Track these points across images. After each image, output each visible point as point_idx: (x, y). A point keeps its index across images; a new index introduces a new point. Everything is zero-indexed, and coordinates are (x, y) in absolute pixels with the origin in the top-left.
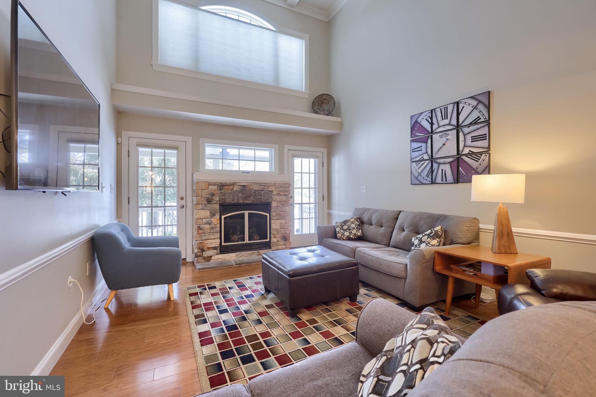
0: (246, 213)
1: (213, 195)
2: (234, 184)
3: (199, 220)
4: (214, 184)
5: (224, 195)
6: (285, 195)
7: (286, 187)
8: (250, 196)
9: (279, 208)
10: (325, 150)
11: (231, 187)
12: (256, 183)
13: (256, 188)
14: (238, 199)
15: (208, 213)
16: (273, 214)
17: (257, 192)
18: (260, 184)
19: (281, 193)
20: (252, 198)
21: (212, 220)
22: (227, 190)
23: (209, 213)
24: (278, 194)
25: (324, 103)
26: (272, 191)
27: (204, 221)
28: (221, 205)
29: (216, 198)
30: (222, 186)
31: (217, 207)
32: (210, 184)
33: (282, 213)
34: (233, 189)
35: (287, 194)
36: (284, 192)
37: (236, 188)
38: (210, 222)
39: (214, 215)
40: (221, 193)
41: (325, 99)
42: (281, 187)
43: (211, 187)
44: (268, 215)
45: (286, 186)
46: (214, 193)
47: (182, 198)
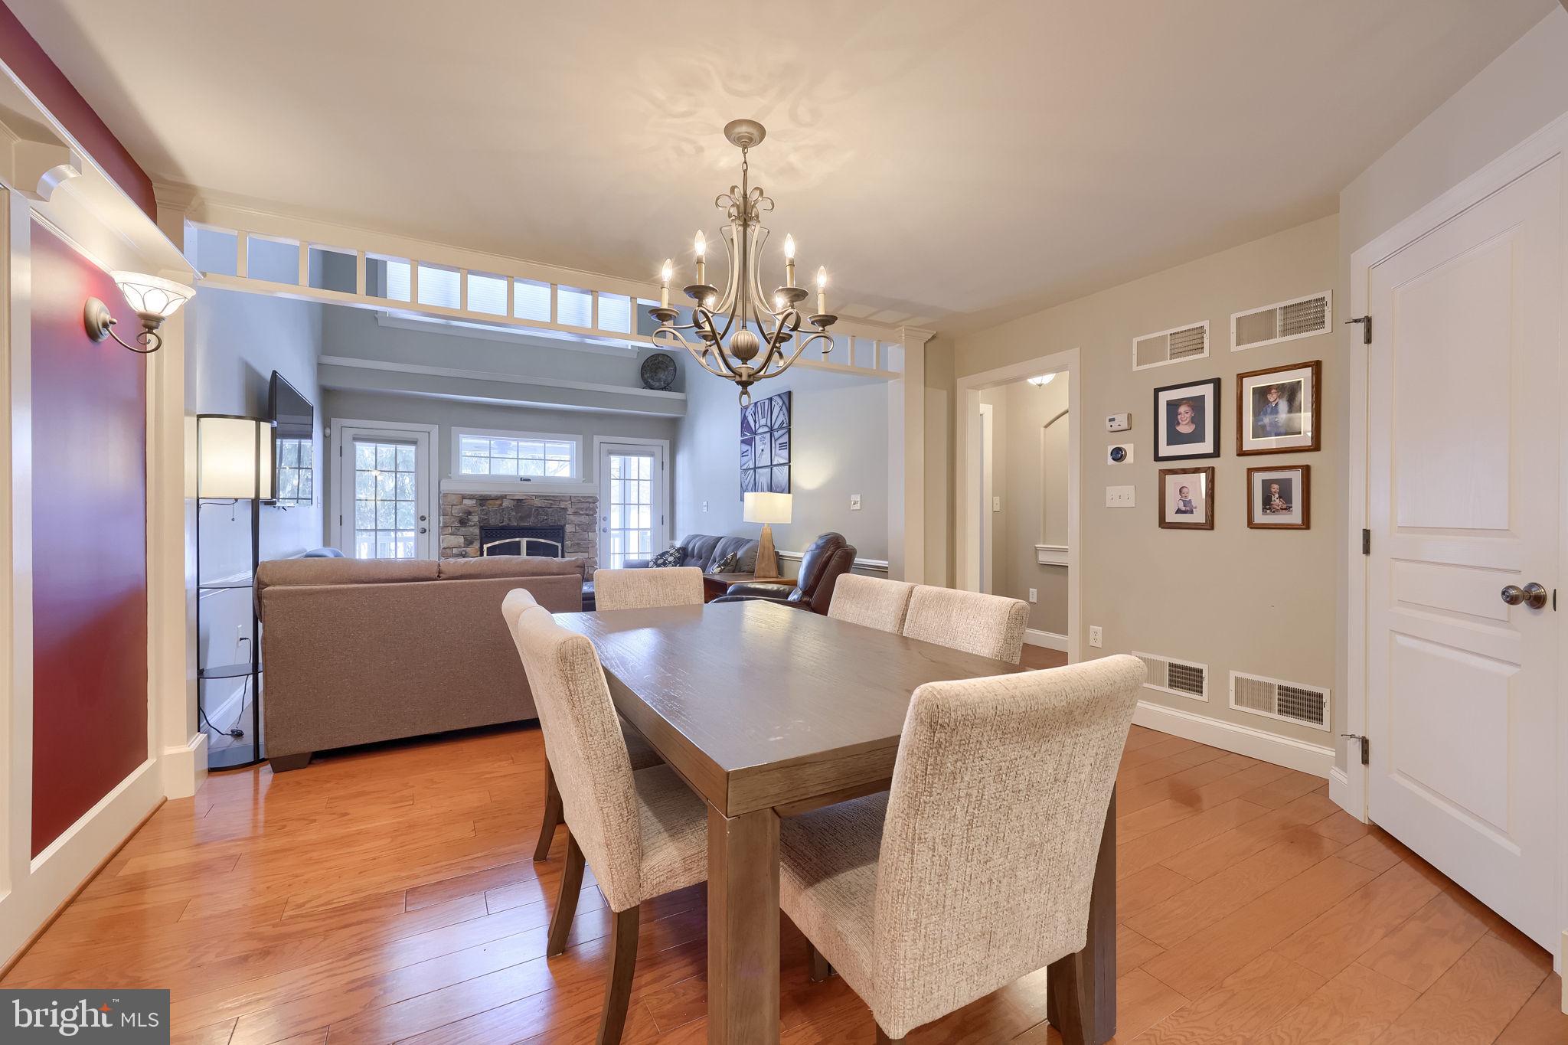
0: (524, 542)
1: (469, 513)
2: (503, 497)
3: (448, 551)
4: (471, 497)
5: (486, 514)
6: (587, 515)
7: (590, 503)
8: (529, 516)
9: (578, 534)
10: (666, 444)
11: (498, 502)
12: (540, 496)
13: (538, 503)
14: (510, 520)
15: (461, 540)
16: (568, 543)
17: (540, 510)
18: (547, 498)
19: (581, 512)
20: (532, 518)
21: (468, 550)
22: (492, 506)
23: (463, 540)
24: (575, 514)
25: (660, 368)
26: (565, 509)
27: (455, 551)
28: (482, 528)
29: (475, 519)
30: (483, 500)
31: (477, 531)
32: (464, 497)
33: (582, 543)
34: (501, 505)
35: (591, 513)
36: (586, 510)
37: (506, 503)
38: (464, 553)
39: (471, 543)
40: (483, 510)
41: (662, 362)
42: (580, 502)
43: (465, 501)
44: (559, 545)
45: (590, 500)
46: (471, 510)
47: (423, 518)
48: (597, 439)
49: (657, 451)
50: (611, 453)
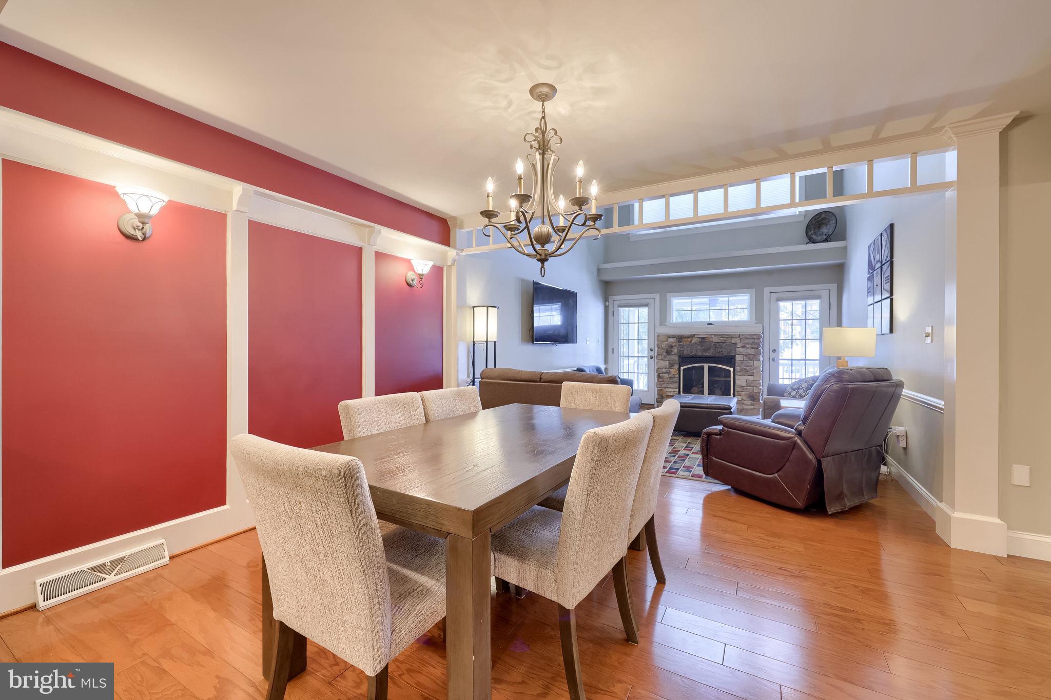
0: (706, 366)
1: (672, 347)
2: (693, 336)
3: (660, 370)
4: (673, 337)
5: (682, 348)
6: (753, 348)
7: (755, 339)
8: (709, 349)
9: (745, 362)
10: (834, 287)
11: (689, 340)
12: (717, 335)
13: (715, 340)
14: (696, 351)
15: (667, 363)
16: (738, 368)
17: (718, 345)
18: (722, 336)
19: (748, 346)
20: (712, 350)
21: (671, 370)
22: (685, 342)
23: (668, 363)
24: (743, 347)
25: (823, 223)
26: (735, 344)
27: (664, 370)
28: (680, 357)
29: (675, 350)
30: (680, 338)
31: (676, 358)
32: (669, 337)
33: (748, 368)
34: (691, 341)
35: (756, 346)
36: (751, 344)
37: (694, 340)
38: (668, 372)
39: (673, 366)
40: (680, 345)
41: (825, 218)
42: (747, 338)
43: (670, 339)
44: (732, 370)
45: (755, 337)
46: (673, 345)
47: (651, 350)
48: (767, 291)
49: (825, 294)
50: (779, 300)
